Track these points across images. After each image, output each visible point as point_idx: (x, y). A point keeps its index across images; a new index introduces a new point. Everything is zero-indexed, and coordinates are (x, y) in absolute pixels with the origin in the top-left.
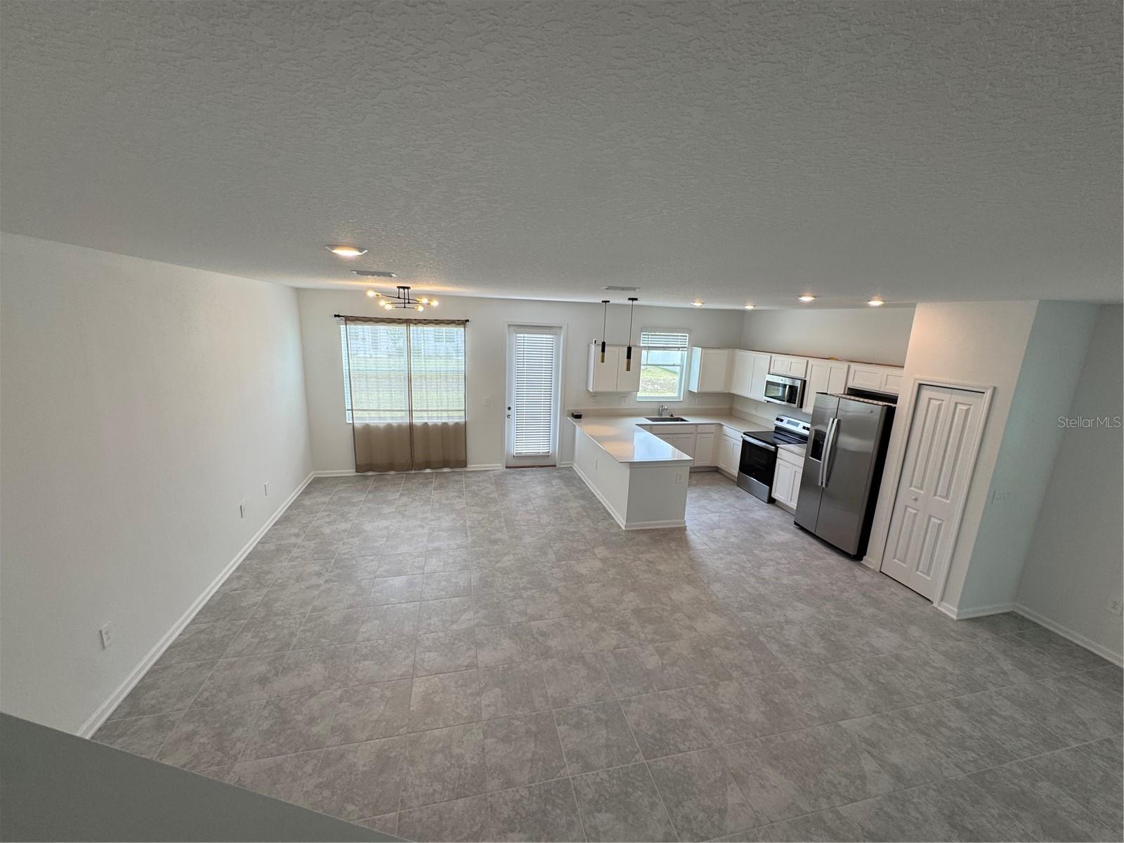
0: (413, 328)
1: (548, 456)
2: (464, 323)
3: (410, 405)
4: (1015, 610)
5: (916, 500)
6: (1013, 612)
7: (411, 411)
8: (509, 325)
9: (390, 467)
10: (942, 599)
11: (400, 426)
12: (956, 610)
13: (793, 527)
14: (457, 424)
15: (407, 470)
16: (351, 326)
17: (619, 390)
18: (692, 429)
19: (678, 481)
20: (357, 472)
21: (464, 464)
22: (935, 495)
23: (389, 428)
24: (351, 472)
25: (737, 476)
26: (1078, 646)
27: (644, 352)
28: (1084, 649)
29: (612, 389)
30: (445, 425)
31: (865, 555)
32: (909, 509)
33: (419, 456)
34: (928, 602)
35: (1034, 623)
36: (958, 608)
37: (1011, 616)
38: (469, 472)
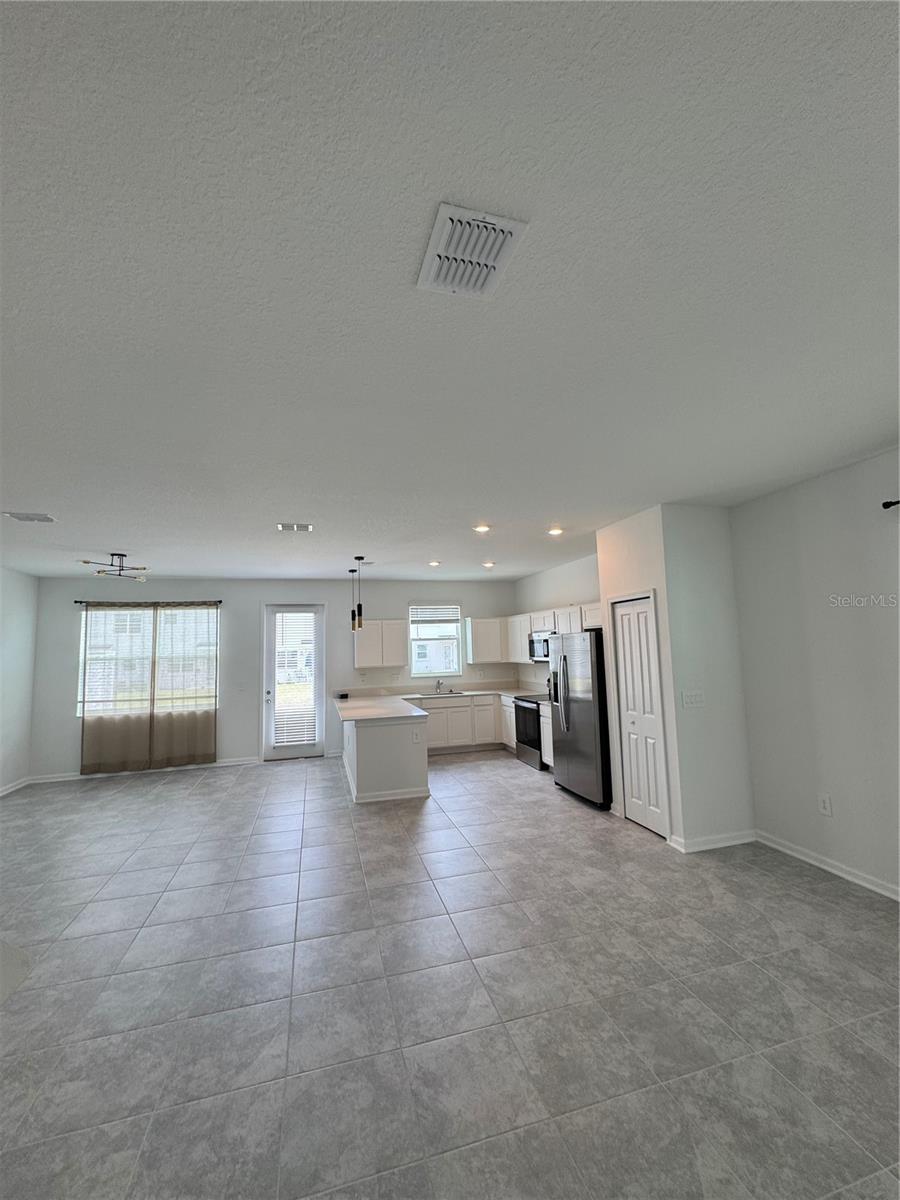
0: (163, 613)
1: (314, 745)
2: (217, 604)
3: (153, 694)
4: (759, 840)
5: (633, 723)
6: (757, 842)
7: (152, 701)
8: (267, 605)
9: (123, 766)
10: (672, 833)
11: (139, 719)
12: (683, 841)
13: (554, 788)
14: (207, 713)
15: (144, 769)
16: (94, 612)
17: (385, 664)
18: (467, 702)
19: (415, 741)
20: (81, 774)
21: (211, 758)
22: (644, 713)
23: (127, 720)
24: (76, 775)
25: (515, 746)
26: (811, 865)
27: (413, 627)
28: (819, 869)
29: (378, 663)
30: (193, 715)
31: (612, 802)
32: (632, 736)
33: (160, 752)
34: (662, 840)
35: (772, 849)
36: (686, 839)
37: (755, 847)
38: (219, 767)
